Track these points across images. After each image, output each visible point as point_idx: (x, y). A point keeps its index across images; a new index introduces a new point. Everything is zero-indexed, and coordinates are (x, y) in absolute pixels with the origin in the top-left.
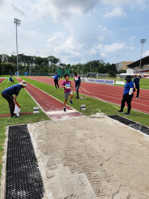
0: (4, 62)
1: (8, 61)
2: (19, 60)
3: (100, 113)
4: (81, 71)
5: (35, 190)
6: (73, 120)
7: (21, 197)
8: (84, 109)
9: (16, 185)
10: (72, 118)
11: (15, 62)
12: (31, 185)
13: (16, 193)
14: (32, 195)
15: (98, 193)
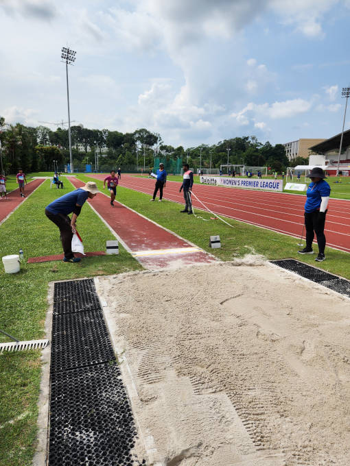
0: (42, 142)
1: (51, 142)
2: (72, 140)
3: (253, 254)
4: (207, 161)
5: (115, 429)
6: (192, 271)
7: (85, 445)
8: (218, 245)
9: (72, 416)
10: (191, 265)
11: (65, 144)
12: (106, 418)
13: (73, 434)
14: (108, 441)
15: (260, 442)
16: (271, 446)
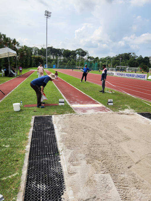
0: (34, 54)
1: (38, 54)
2: (48, 53)
3: (129, 109)
4: (110, 64)
5: (55, 185)
6: (98, 115)
7: (41, 191)
9: (37, 177)
10: (98, 113)
11: (45, 55)
12: (52, 180)
13: (36, 185)
14: (52, 190)
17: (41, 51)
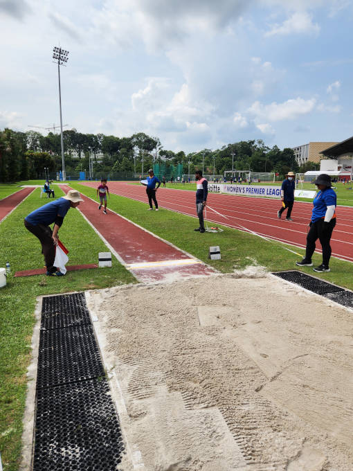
0: (31, 148)
1: (42, 147)
2: (65, 145)
3: (254, 265)
4: (211, 167)
5: (101, 444)
6: (189, 283)
7: (70, 460)
8: (218, 257)
9: (58, 432)
10: (188, 278)
11: (57, 150)
12: (93, 434)
13: (59, 450)
14: (94, 457)
15: (250, 457)
16: (262, 461)
17: (47, 139)
